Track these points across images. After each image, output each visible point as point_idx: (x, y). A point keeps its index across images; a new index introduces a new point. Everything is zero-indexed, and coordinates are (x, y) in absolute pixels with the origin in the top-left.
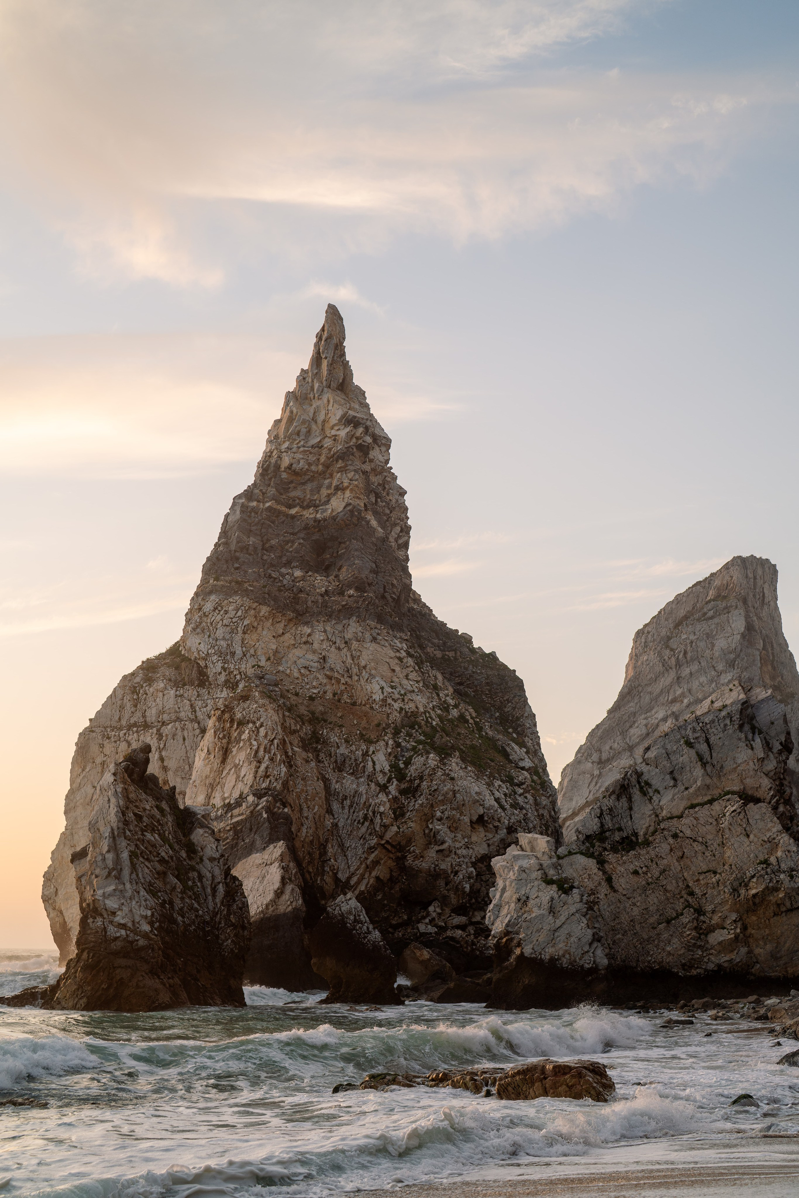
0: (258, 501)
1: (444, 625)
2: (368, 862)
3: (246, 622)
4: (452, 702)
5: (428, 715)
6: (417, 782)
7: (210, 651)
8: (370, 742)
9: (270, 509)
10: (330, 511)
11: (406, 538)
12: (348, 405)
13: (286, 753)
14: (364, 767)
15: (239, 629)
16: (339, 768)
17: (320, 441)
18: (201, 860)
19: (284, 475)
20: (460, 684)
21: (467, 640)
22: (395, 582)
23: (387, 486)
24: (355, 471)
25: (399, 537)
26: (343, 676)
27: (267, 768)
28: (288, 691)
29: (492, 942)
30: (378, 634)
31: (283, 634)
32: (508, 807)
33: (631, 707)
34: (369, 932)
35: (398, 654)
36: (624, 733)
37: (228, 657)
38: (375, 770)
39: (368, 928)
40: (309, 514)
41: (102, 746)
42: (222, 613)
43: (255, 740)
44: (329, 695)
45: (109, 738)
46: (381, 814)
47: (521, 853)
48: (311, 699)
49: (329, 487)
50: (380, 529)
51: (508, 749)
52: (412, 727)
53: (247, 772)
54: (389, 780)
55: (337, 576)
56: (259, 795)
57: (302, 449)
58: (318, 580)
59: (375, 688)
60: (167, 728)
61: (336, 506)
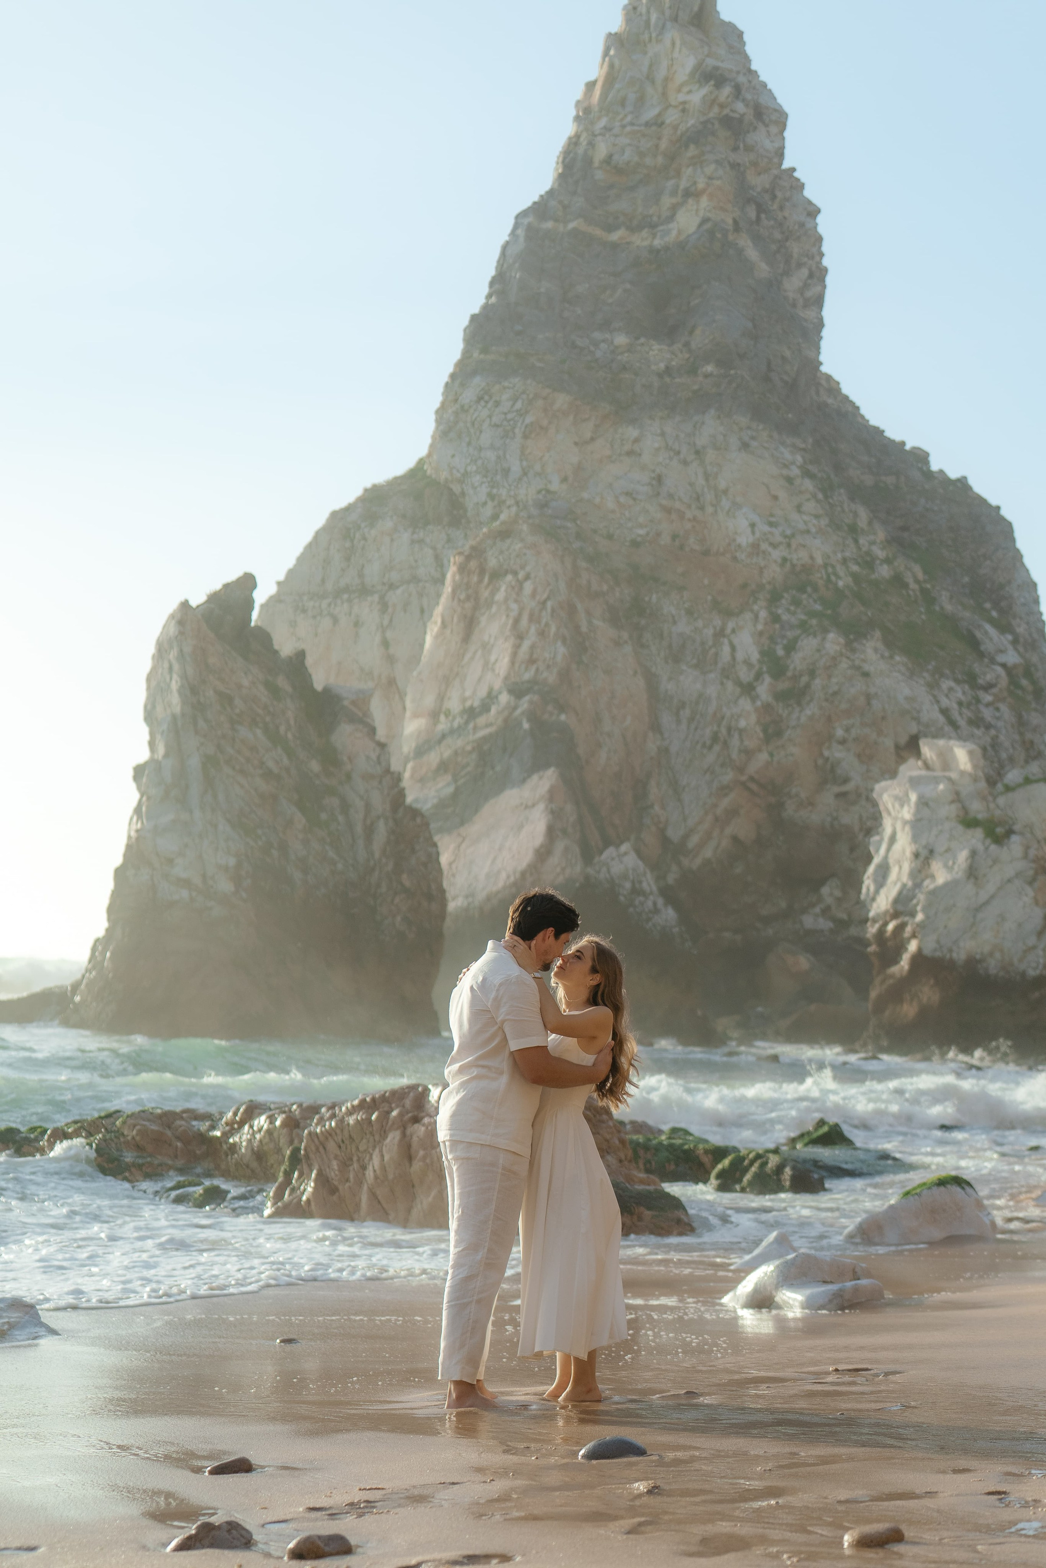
0: (556, 220)
1: (879, 432)
2: (719, 811)
3: (529, 419)
4: (881, 554)
5: (830, 570)
6: (805, 679)
7: (469, 469)
8: (728, 614)
9: (575, 233)
10: (674, 233)
11: (819, 288)
12: (706, 49)
13: (577, 628)
14: (716, 654)
15: (517, 430)
17: (659, 115)
18: (349, 777)
19: (599, 175)
20: (904, 529)
21: (921, 457)
22: (788, 354)
23: (779, 194)
24: (717, 162)
25: (806, 286)
26: (689, 507)
27: (533, 647)
28: (595, 531)
29: (872, 930)
30: (753, 438)
31: (592, 439)
32: (962, 723)
34: (656, 911)
35: (785, 472)
37: (499, 477)
38: (734, 658)
39: (655, 904)
40: (641, 240)
41: (293, 624)
42: (490, 405)
43: (516, 601)
44: (665, 539)
45: (304, 611)
46: (741, 731)
47: (923, 773)
48: (635, 544)
49: (674, 193)
50: (763, 266)
51: (979, 635)
52: (802, 589)
53: (501, 654)
54: (758, 676)
55: (687, 344)
57: (629, 129)
58: (655, 351)
59: (742, 526)
60: (398, 595)
61: (687, 221)
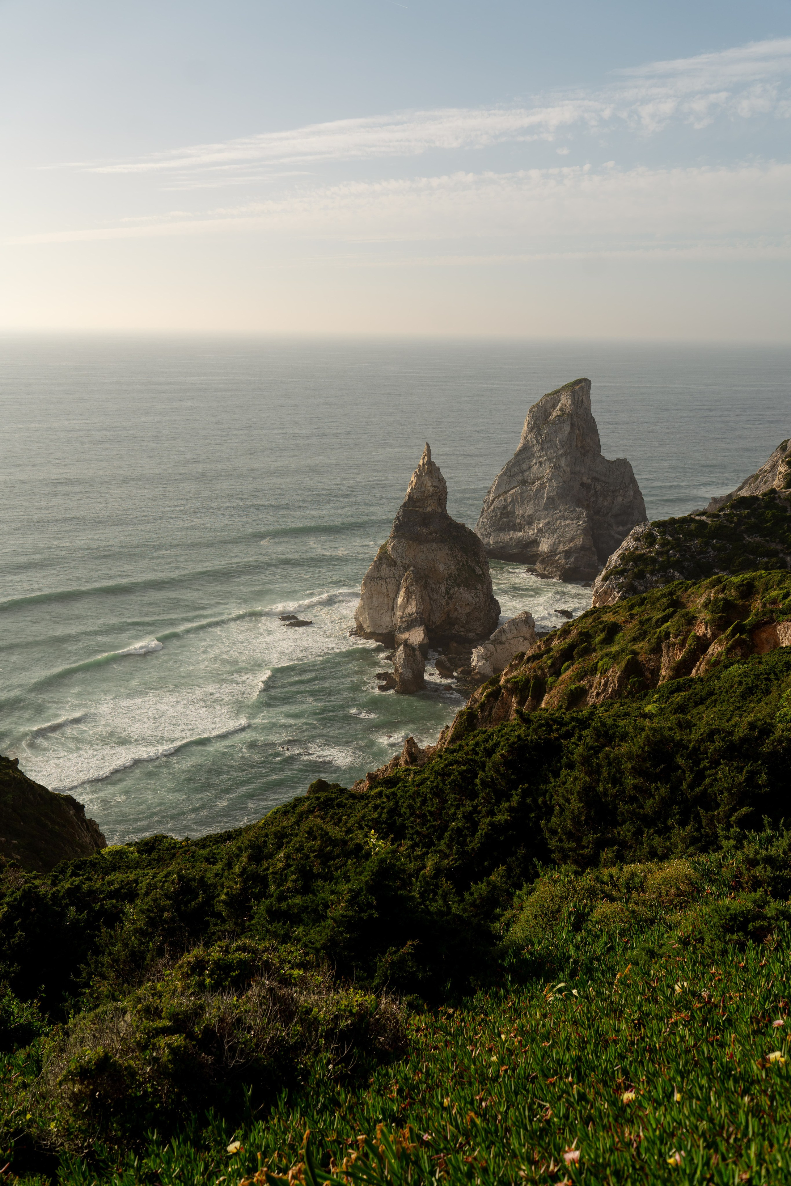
4: (460, 559)
5: (454, 573)
6: (452, 595)
7: (397, 556)
8: (440, 583)
9: (411, 508)
10: (427, 510)
12: (433, 480)
15: (404, 550)
16: (433, 591)
17: (425, 491)
19: (415, 500)
21: (463, 526)
22: (445, 525)
24: (434, 500)
27: (420, 607)
28: (419, 569)
30: (441, 547)
31: (416, 549)
33: (524, 455)
35: (446, 553)
36: (520, 466)
37: (402, 558)
41: (370, 583)
42: (399, 545)
44: (429, 568)
45: (372, 581)
48: (424, 570)
52: (451, 578)
53: (414, 606)
54: (445, 595)
55: (429, 528)
56: (417, 613)
57: (420, 492)
58: (424, 530)
59: (441, 567)
60: (388, 580)
61: (429, 509)
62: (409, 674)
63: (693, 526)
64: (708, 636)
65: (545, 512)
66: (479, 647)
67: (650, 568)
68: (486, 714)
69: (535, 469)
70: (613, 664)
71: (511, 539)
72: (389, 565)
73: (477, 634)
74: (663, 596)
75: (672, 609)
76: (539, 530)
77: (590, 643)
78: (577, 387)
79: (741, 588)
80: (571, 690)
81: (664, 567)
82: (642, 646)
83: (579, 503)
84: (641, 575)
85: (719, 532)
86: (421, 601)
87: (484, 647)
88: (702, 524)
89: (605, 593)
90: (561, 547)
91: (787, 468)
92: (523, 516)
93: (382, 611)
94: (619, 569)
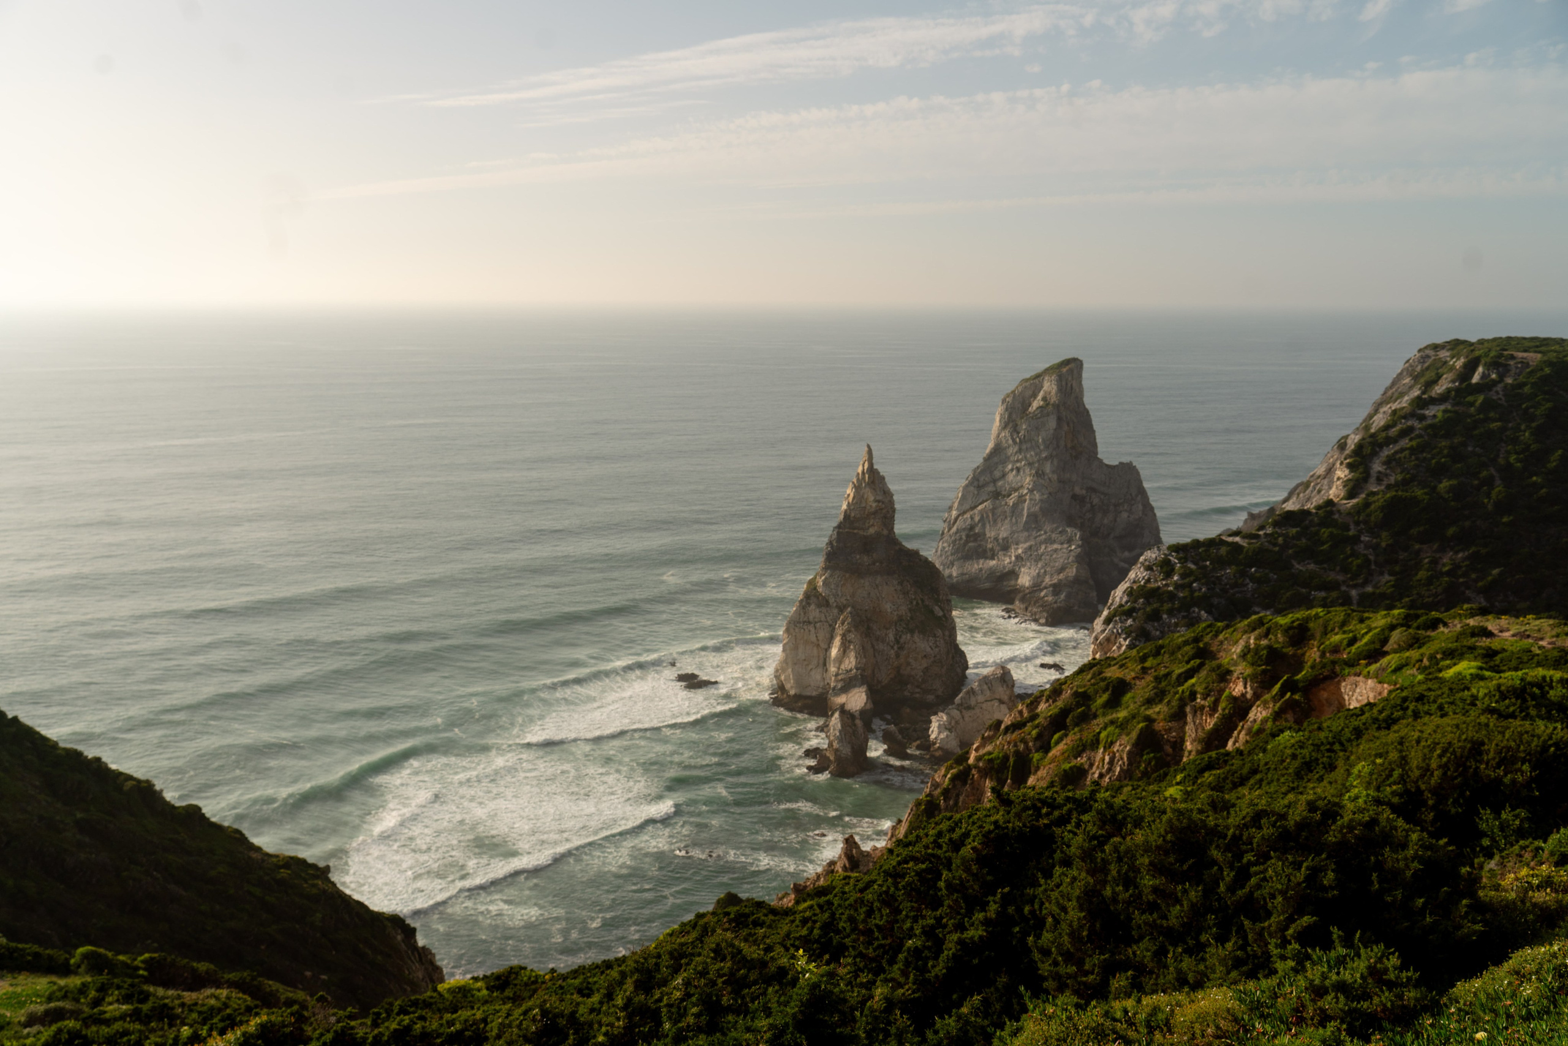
3: (841, 580)
4: (913, 596)
5: (906, 611)
7: (829, 594)
8: (887, 628)
9: (848, 530)
10: (869, 532)
15: (839, 585)
16: (877, 639)
17: (866, 507)
19: (854, 519)
24: (879, 518)
27: (861, 661)
28: (858, 609)
30: (888, 581)
31: (854, 584)
33: (996, 459)
35: (895, 588)
36: (991, 473)
38: (890, 640)
40: (861, 533)
41: (796, 627)
42: (833, 578)
44: (872, 609)
48: (866, 611)
49: (869, 523)
52: (901, 621)
54: (894, 644)
56: (857, 669)
57: (858, 510)
58: (865, 558)
59: (888, 607)
60: (818, 625)
61: (872, 531)
62: (846, 751)
63: (1223, 550)
64: (1249, 696)
65: (1026, 534)
66: (940, 714)
67: (1167, 606)
68: (951, 802)
69: (1011, 477)
70: (1120, 735)
71: (981, 570)
72: (819, 606)
73: (938, 697)
74: (1186, 643)
75: (1198, 661)
76: (1018, 557)
77: (1088, 707)
78: (1064, 370)
79: (1291, 632)
80: (1065, 771)
81: (1186, 606)
82: (1159, 710)
83: (1070, 521)
84: (1155, 616)
85: (1259, 558)
86: (862, 652)
87: (947, 714)
88: (1236, 547)
89: (1108, 640)
90: (1047, 580)
91: (1347, 472)
92: (996, 539)
93: (810, 667)
94: (1126, 608)
